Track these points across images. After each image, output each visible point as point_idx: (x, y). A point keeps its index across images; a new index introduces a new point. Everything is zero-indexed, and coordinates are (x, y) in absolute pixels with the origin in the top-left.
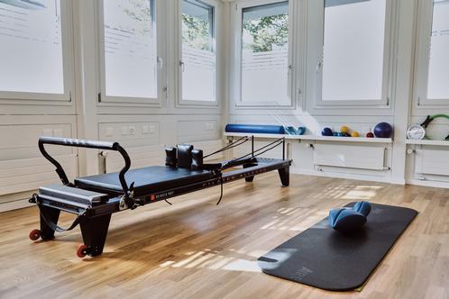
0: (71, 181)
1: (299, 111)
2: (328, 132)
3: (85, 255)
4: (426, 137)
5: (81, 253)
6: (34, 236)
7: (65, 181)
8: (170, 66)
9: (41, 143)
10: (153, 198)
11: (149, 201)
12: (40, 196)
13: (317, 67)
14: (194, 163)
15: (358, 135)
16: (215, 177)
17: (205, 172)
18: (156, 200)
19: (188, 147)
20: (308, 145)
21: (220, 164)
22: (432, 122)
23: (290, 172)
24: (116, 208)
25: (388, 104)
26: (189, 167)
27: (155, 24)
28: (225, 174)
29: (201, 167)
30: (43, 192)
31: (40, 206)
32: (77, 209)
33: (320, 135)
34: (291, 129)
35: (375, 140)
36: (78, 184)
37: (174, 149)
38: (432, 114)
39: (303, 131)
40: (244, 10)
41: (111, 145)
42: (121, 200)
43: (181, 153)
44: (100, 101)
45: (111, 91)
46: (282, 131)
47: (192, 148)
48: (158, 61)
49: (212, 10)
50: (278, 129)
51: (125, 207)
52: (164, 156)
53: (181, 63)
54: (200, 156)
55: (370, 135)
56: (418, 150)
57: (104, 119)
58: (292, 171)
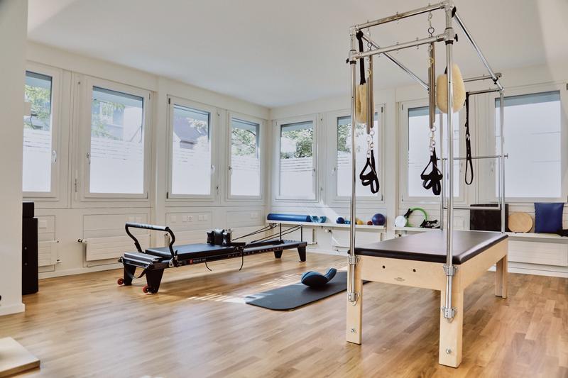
0: (144, 251)
1: (321, 203)
2: (341, 221)
3: (147, 291)
4: (407, 225)
5: (145, 291)
6: (120, 282)
7: (140, 250)
8: (222, 170)
9: (127, 226)
10: (191, 261)
11: (188, 263)
12: (125, 258)
13: (333, 170)
14: (225, 241)
15: (362, 223)
16: (237, 251)
17: (232, 247)
18: (193, 263)
19: (221, 230)
20: (326, 231)
21: (245, 243)
22: (412, 214)
23: (307, 251)
24: (167, 266)
25: (382, 200)
26: (221, 244)
27: (210, 141)
28: (246, 250)
29: (229, 244)
30: (126, 256)
31: (124, 264)
32: (145, 265)
33: (336, 222)
34: (315, 218)
35: (373, 227)
36: (147, 252)
37: (213, 232)
38: (412, 208)
39: (324, 220)
40: (282, 126)
41: (164, 228)
42: (170, 261)
43: (217, 234)
44: (167, 198)
45: (176, 190)
46: (308, 219)
47: (223, 231)
48: (212, 168)
49: (258, 126)
50: (305, 218)
51: (173, 265)
52: (207, 236)
53: (230, 168)
54: (228, 236)
55: (370, 223)
56: (404, 235)
57: (171, 210)
58: (308, 250)
